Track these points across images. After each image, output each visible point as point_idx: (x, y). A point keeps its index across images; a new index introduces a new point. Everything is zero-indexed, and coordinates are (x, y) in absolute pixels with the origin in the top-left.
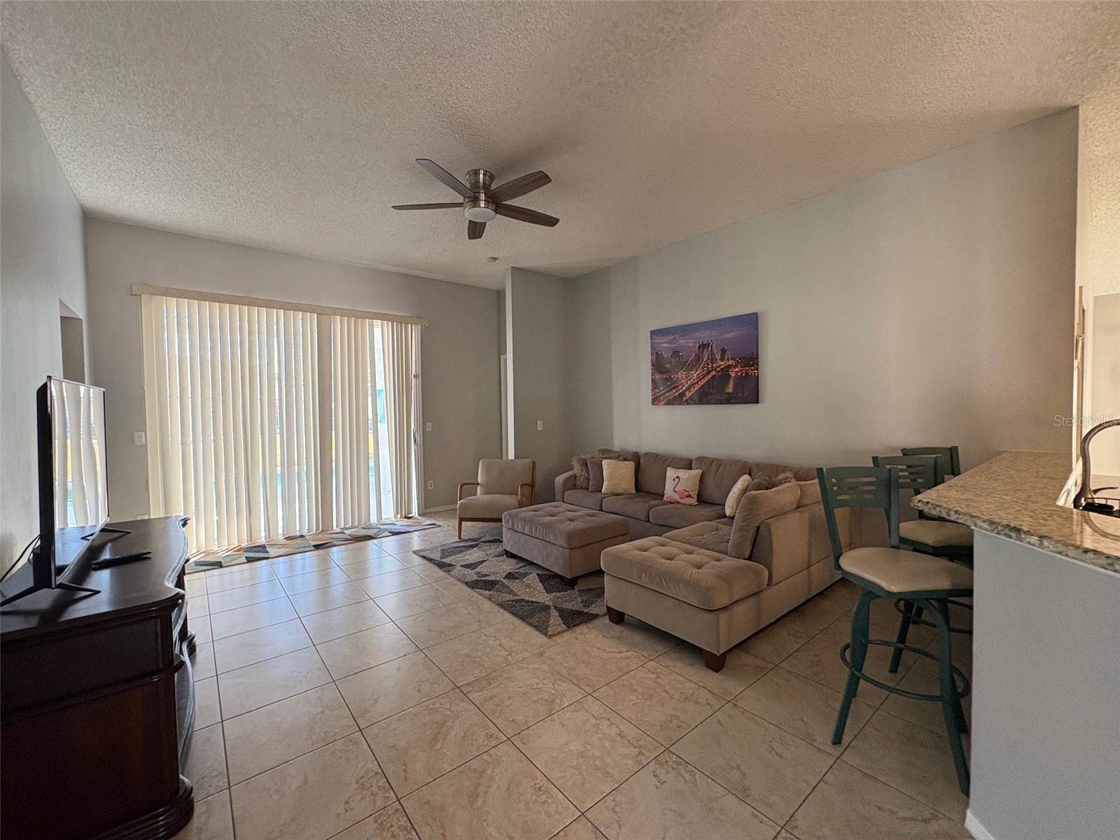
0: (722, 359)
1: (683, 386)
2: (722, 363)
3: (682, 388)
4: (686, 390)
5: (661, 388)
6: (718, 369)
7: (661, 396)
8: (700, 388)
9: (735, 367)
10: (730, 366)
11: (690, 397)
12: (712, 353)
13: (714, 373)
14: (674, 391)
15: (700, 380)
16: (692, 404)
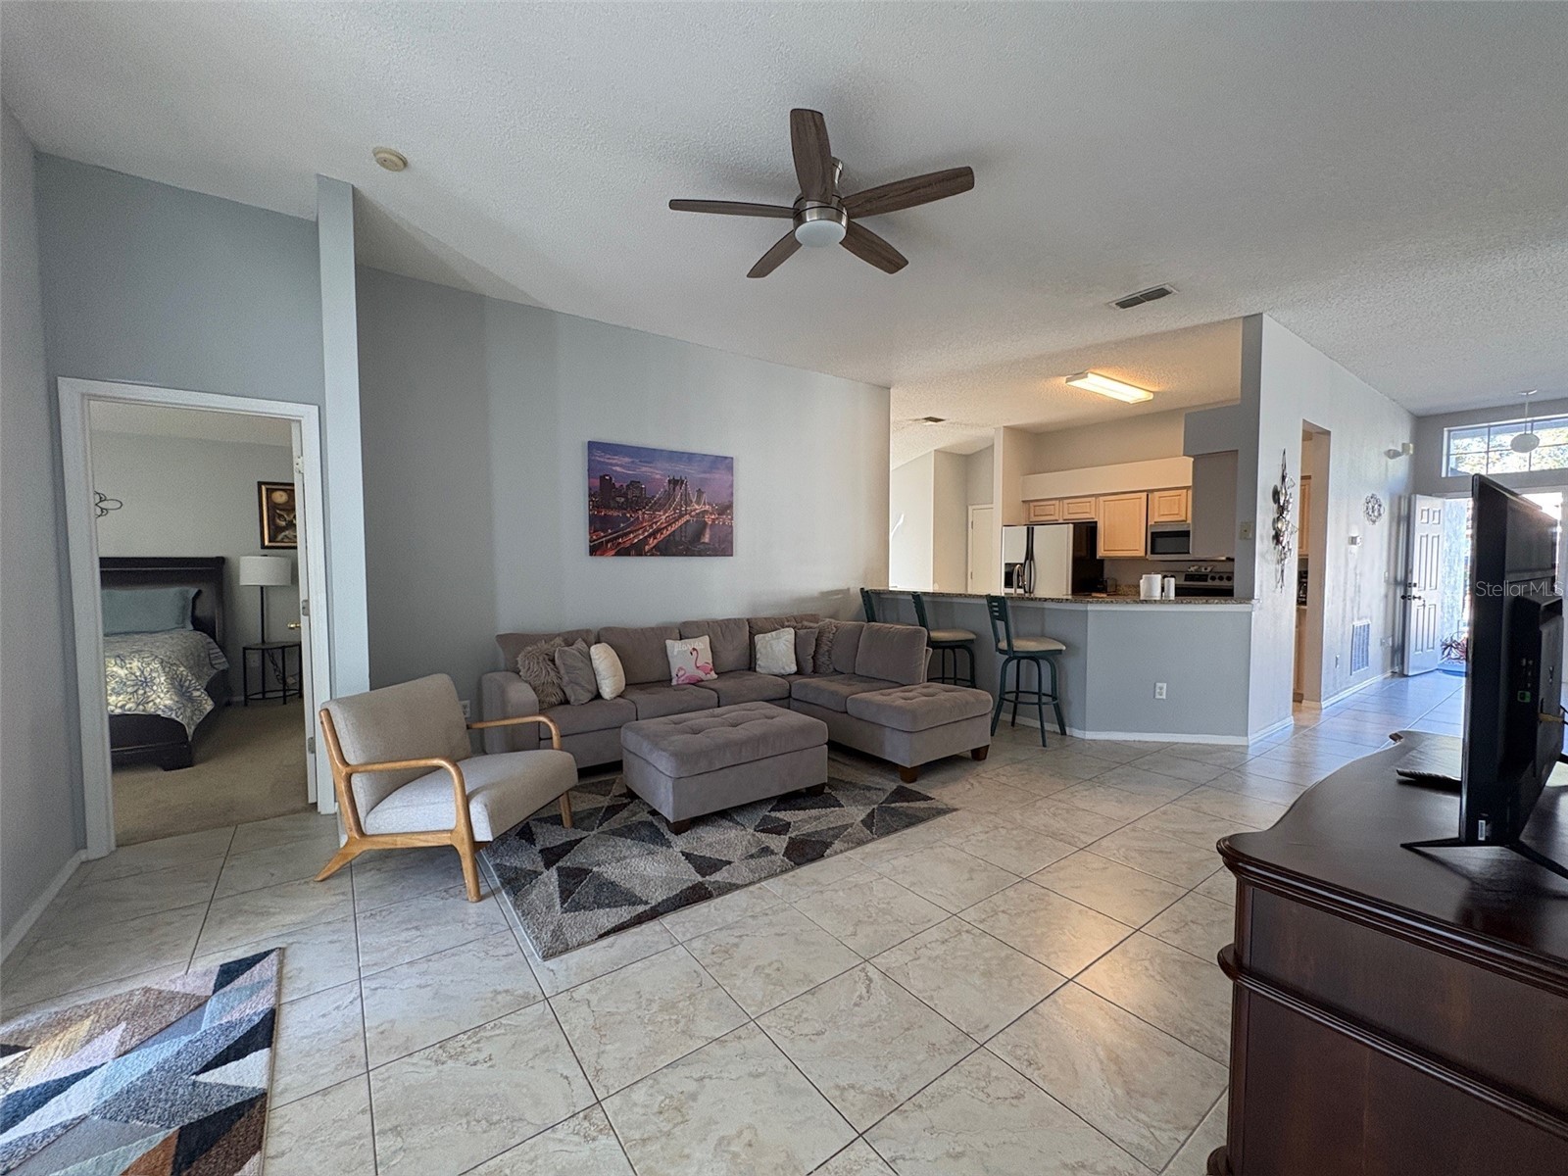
0: (698, 503)
1: (645, 531)
2: (697, 507)
3: (643, 533)
4: (649, 536)
5: (610, 531)
6: (693, 513)
7: (607, 542)
8: (669, 535)
9: (711, 514)
10: (705, 512)
11: (654, 547)
12: (686, 494)
13: (687, 517)
14: (632, 535)
15: (670, 525)
16: (657, 555)
